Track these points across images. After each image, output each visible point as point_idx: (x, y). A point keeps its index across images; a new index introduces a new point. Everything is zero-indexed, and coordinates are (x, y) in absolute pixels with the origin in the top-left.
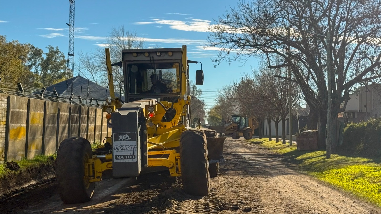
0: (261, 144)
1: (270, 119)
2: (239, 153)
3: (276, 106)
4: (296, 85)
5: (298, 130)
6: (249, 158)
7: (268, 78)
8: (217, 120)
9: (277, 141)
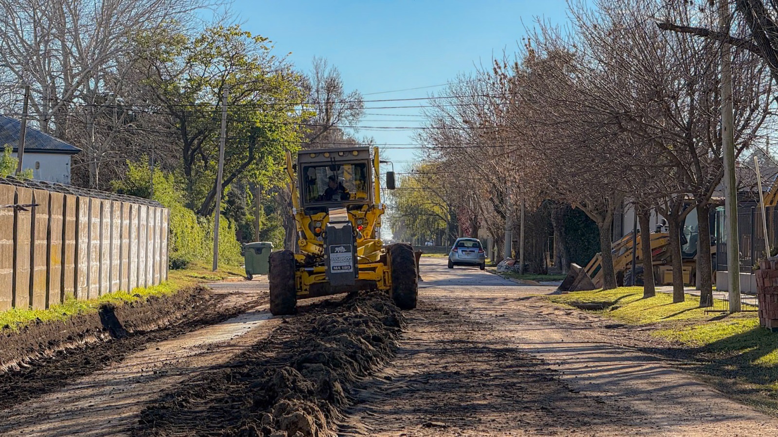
0: (613, 309)
1: (648, 205)
2: (522, 346)
3: (670, 152)
4: (753, 62)
5: (764, 249)
6: (564, 362)
7: (634, 40)
8: (428, 219)
9: (679, 297)
